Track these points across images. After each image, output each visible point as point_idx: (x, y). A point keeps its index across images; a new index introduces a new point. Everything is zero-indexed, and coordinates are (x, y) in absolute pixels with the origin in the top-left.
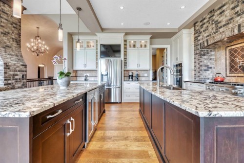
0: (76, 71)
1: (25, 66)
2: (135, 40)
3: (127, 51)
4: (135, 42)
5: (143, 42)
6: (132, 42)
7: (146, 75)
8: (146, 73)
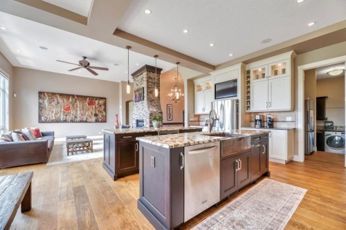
0: (199, 115)
1: (161, 113)
2: (263, 67)
3: (251, 85)
4: (264, 69)
5: (280, 65)
6: (260, 70)
7: (289, 119)
8: (290, 116)
